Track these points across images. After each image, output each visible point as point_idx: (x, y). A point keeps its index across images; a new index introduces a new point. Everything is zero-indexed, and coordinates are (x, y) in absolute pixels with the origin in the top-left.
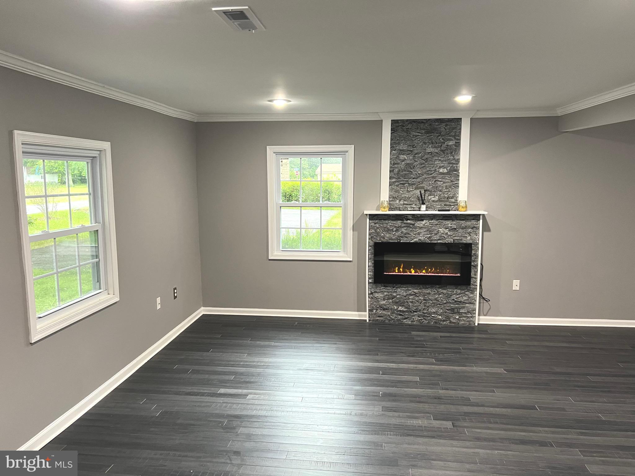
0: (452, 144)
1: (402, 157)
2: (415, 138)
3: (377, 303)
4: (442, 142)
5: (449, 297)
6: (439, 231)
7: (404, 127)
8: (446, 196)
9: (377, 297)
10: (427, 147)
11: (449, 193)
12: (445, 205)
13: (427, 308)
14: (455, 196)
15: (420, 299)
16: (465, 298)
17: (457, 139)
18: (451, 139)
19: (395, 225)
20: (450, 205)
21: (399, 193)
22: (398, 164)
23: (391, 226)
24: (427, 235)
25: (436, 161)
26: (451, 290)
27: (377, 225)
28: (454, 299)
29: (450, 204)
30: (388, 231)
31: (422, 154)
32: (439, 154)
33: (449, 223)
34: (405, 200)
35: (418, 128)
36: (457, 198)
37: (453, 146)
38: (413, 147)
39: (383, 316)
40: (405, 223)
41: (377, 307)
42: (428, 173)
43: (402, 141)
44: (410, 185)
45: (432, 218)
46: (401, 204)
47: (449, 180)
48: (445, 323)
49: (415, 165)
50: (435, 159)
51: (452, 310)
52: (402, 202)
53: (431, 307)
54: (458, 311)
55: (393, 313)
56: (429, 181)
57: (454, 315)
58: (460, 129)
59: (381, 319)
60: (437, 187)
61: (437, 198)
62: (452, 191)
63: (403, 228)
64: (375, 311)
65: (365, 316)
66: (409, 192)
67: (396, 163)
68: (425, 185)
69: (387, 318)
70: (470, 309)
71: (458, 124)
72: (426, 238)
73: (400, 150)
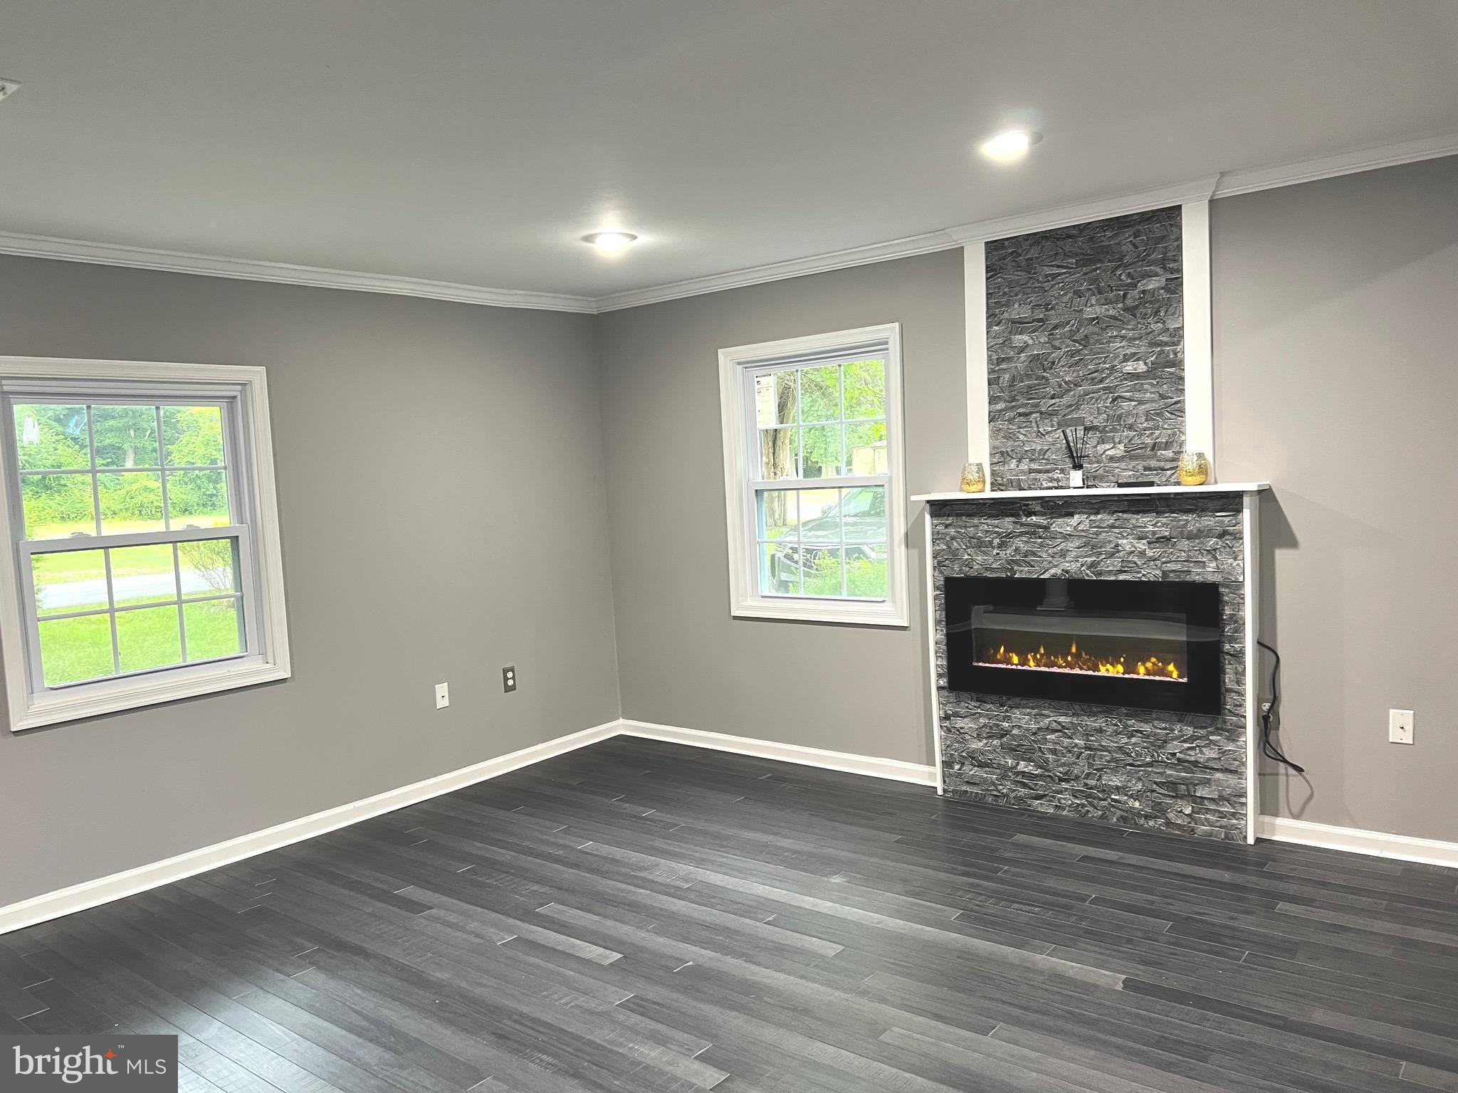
0: (1157, 285)
1: (1020, 339)
2: (1052, 283)
3: (963, 745)
4: (1128, 285)
5: (1160, 747)
6: (1117, 545)
7: (1020, 255)
8: (1148, 441)
9: (961, 728)
10: (1086, 306)
11: (1157, 432)
12: (1146, 469)
13: (1096, 774)
14: (1174, 443)
15: (1076, 745)
16: (1210, 753)
17: (1172, 271)
18: (1151, 271)
19: (997, 529)
20: (1163, 469)
21: (1015, 441)
22: (1009, 359)
23: (987, 532)
24: (1085, 557)
25: (1114, 343)
26: (1164, 725)
27: (952, 531)
28: (1175, 754)
29: (1162, 464)
30: (980, 545)
31: (1073, 325)
32: (1120, 320)
33: (1147, 522)
34: (1032, 460)
35: (1056, 254)
36: (1181, 447)
37: (1162, 291)
38: (1047, 310)
39: (979, 784)
40: (1022, 525)
41: (963, 756)
42: (1092, 379)
43: (1016, 295)
44: (1043, 416)
45: (1096, 506)
46: (1023, 472)
47: (1153, 393)
48: (1151, 823)
49: (1053, 357)
50: (1110, 337)
51: (1172, 785)
52: (1024, 466)
53: (1108, 771)
54: (1188, 790)
55: (1004, 777)
56: (1097, 400)
57: (1180, 802)
58: (1179, 238)
59: (975, 790)
60: (1120, 417)
61: (1122, 448)
62: (1165, 426)
63: (1019, 536)
64: (957, 767)
65: (932, 776)
66: (1044, 435)
67: (1003, 359)
68: (1087, 414)
69: (988, 790)
70: (1229, 791)
71: (1171, 225)
72: (1082, 565)
73: (1013, 323)
